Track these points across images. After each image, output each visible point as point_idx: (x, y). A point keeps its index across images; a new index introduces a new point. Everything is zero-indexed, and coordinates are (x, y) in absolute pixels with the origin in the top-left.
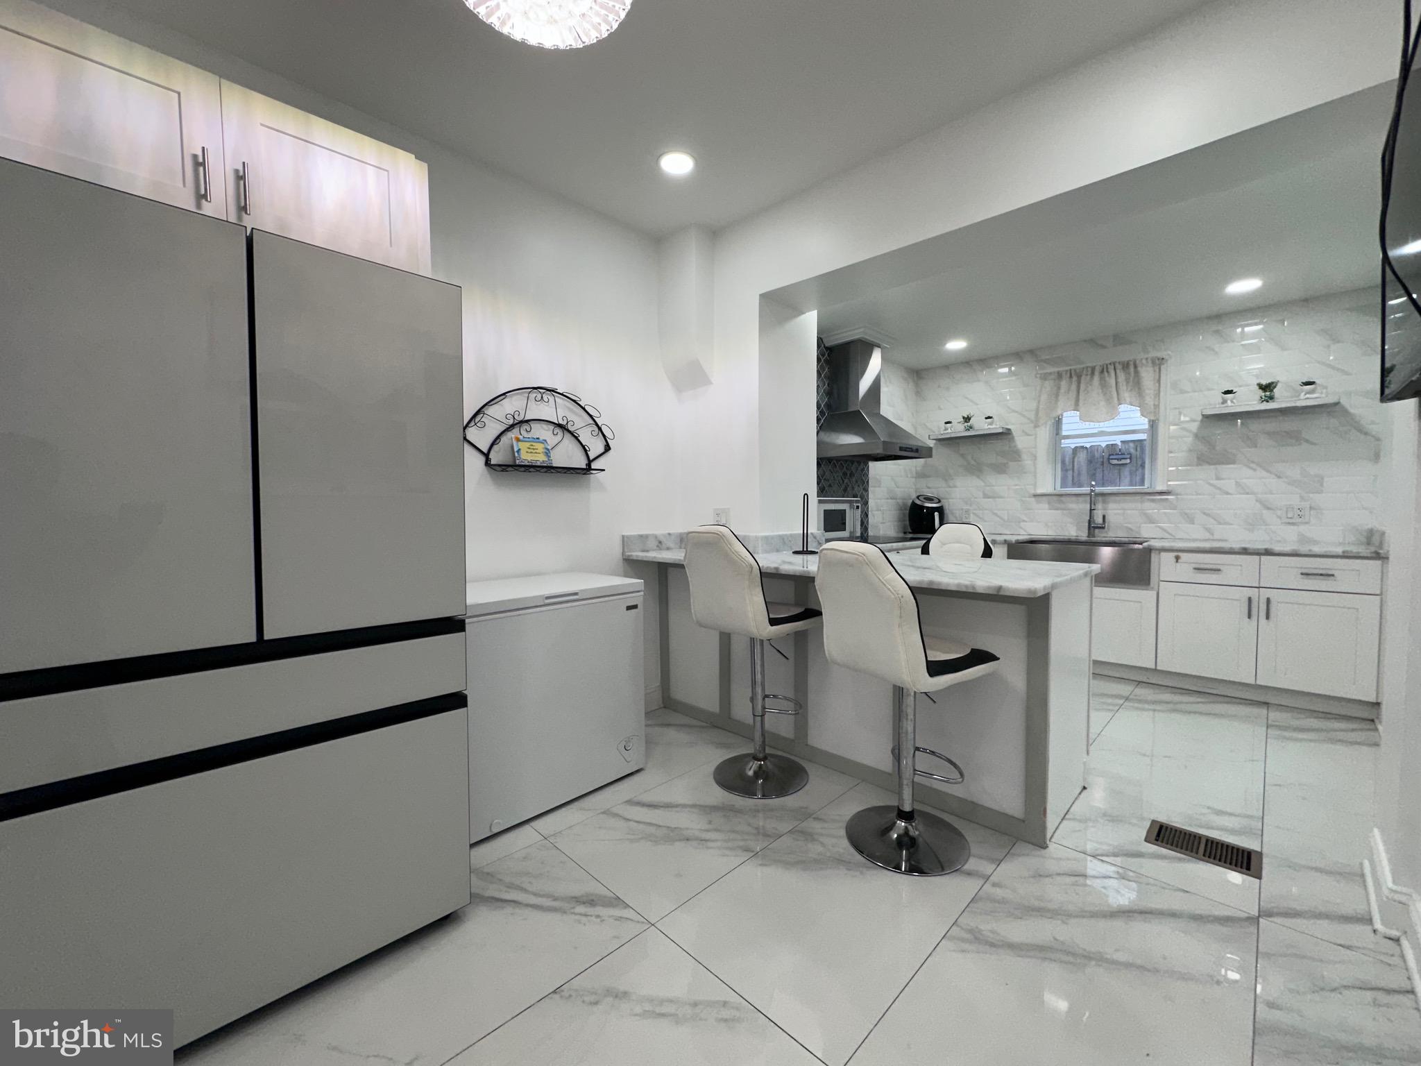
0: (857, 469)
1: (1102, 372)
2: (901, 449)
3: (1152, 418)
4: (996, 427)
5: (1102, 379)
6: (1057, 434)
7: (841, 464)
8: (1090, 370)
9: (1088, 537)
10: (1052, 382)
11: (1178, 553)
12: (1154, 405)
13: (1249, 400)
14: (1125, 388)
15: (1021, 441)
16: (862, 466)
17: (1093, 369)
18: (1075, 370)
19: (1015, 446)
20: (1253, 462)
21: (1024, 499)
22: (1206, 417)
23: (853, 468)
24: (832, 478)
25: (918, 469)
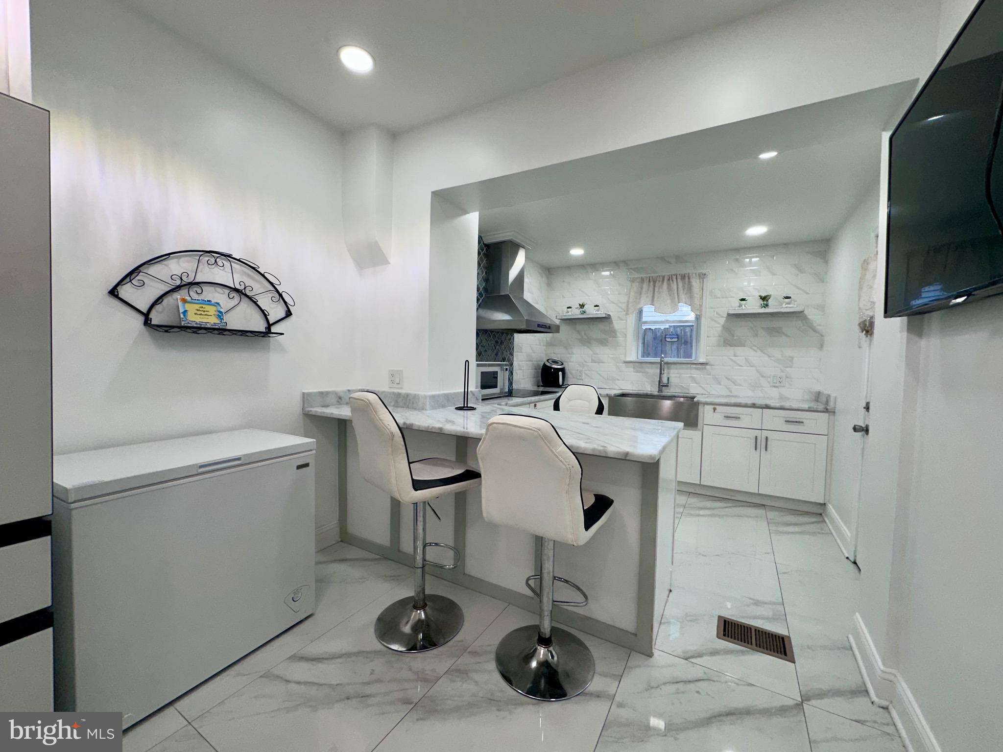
0: (506, 339)
1: (669, 280)
2: (539, 326)
3: (699, 314)
4: (601, 313)
5: (669, 285)
6: (640, 320)
7: (494, 334)
8: (661, 277)
9: (658, 392)
10: (637, 284)
11: (715, 406)
12: (700, 305)
13: (753, 306)
14: (682, 291)
15: (617, 324)
16: (509, 336)
17: (663, 277)
18: (652, 277)
19: (613, 327)
20: (755, 346)
21: (618, 364)
22: (729, 315)
23: (503, 338)
24: (487, 345)
25: (548, 339)
